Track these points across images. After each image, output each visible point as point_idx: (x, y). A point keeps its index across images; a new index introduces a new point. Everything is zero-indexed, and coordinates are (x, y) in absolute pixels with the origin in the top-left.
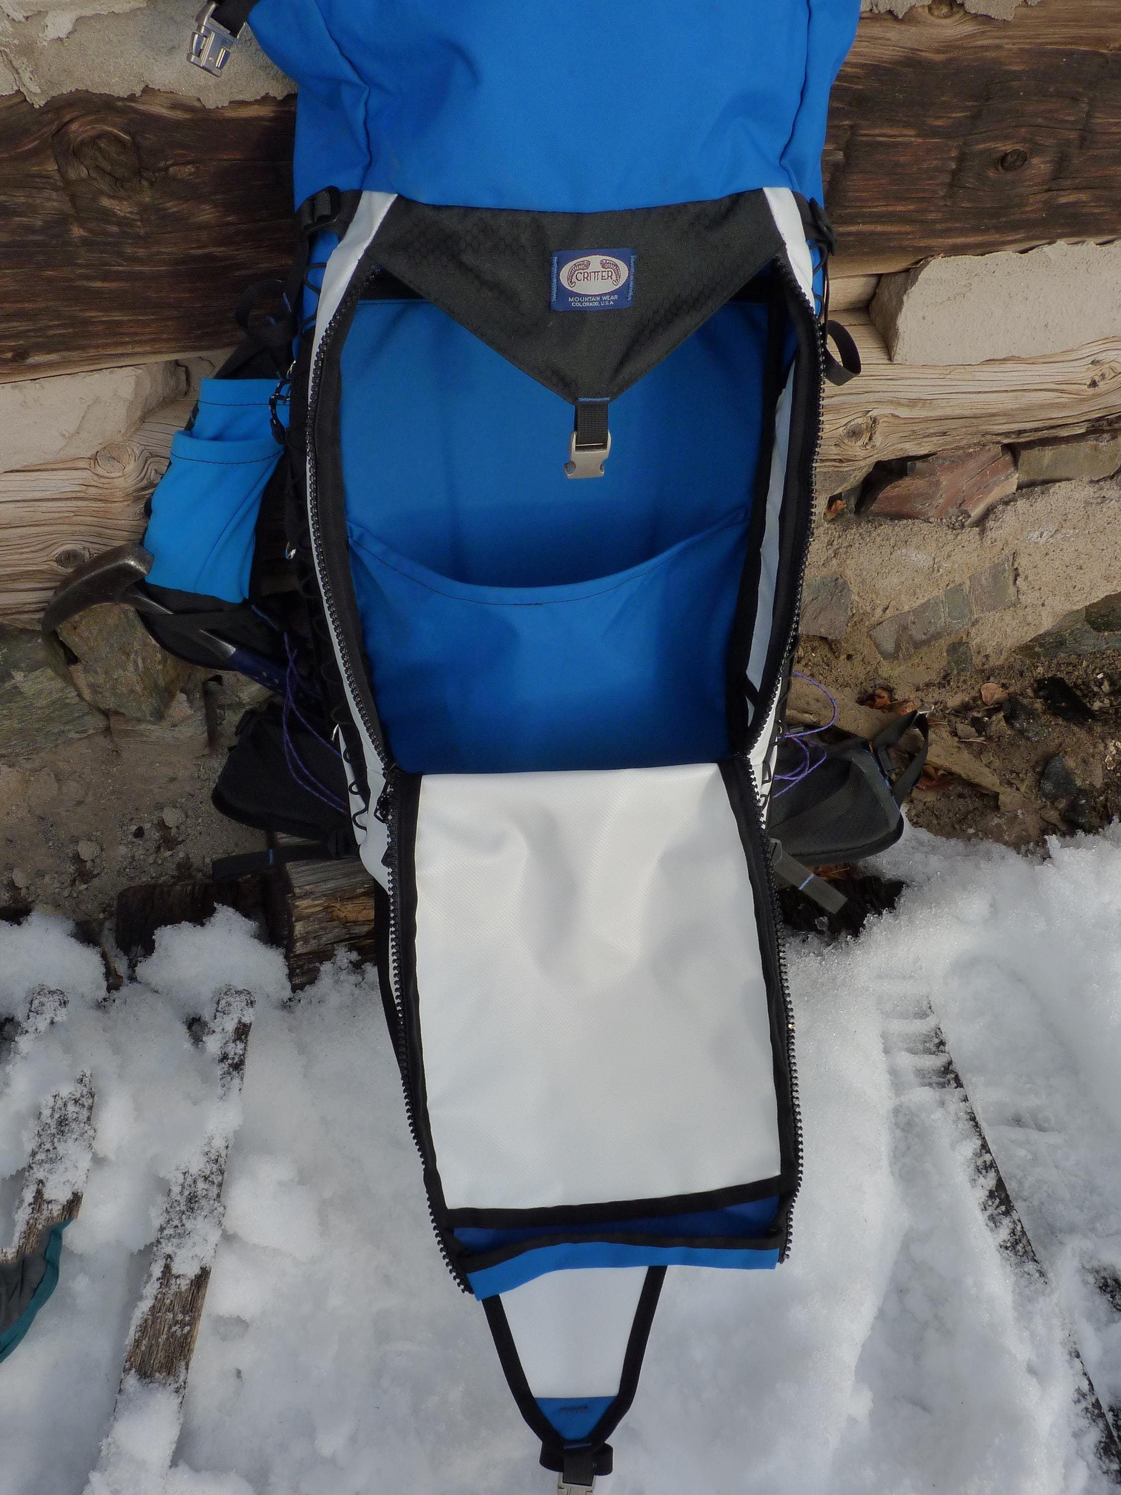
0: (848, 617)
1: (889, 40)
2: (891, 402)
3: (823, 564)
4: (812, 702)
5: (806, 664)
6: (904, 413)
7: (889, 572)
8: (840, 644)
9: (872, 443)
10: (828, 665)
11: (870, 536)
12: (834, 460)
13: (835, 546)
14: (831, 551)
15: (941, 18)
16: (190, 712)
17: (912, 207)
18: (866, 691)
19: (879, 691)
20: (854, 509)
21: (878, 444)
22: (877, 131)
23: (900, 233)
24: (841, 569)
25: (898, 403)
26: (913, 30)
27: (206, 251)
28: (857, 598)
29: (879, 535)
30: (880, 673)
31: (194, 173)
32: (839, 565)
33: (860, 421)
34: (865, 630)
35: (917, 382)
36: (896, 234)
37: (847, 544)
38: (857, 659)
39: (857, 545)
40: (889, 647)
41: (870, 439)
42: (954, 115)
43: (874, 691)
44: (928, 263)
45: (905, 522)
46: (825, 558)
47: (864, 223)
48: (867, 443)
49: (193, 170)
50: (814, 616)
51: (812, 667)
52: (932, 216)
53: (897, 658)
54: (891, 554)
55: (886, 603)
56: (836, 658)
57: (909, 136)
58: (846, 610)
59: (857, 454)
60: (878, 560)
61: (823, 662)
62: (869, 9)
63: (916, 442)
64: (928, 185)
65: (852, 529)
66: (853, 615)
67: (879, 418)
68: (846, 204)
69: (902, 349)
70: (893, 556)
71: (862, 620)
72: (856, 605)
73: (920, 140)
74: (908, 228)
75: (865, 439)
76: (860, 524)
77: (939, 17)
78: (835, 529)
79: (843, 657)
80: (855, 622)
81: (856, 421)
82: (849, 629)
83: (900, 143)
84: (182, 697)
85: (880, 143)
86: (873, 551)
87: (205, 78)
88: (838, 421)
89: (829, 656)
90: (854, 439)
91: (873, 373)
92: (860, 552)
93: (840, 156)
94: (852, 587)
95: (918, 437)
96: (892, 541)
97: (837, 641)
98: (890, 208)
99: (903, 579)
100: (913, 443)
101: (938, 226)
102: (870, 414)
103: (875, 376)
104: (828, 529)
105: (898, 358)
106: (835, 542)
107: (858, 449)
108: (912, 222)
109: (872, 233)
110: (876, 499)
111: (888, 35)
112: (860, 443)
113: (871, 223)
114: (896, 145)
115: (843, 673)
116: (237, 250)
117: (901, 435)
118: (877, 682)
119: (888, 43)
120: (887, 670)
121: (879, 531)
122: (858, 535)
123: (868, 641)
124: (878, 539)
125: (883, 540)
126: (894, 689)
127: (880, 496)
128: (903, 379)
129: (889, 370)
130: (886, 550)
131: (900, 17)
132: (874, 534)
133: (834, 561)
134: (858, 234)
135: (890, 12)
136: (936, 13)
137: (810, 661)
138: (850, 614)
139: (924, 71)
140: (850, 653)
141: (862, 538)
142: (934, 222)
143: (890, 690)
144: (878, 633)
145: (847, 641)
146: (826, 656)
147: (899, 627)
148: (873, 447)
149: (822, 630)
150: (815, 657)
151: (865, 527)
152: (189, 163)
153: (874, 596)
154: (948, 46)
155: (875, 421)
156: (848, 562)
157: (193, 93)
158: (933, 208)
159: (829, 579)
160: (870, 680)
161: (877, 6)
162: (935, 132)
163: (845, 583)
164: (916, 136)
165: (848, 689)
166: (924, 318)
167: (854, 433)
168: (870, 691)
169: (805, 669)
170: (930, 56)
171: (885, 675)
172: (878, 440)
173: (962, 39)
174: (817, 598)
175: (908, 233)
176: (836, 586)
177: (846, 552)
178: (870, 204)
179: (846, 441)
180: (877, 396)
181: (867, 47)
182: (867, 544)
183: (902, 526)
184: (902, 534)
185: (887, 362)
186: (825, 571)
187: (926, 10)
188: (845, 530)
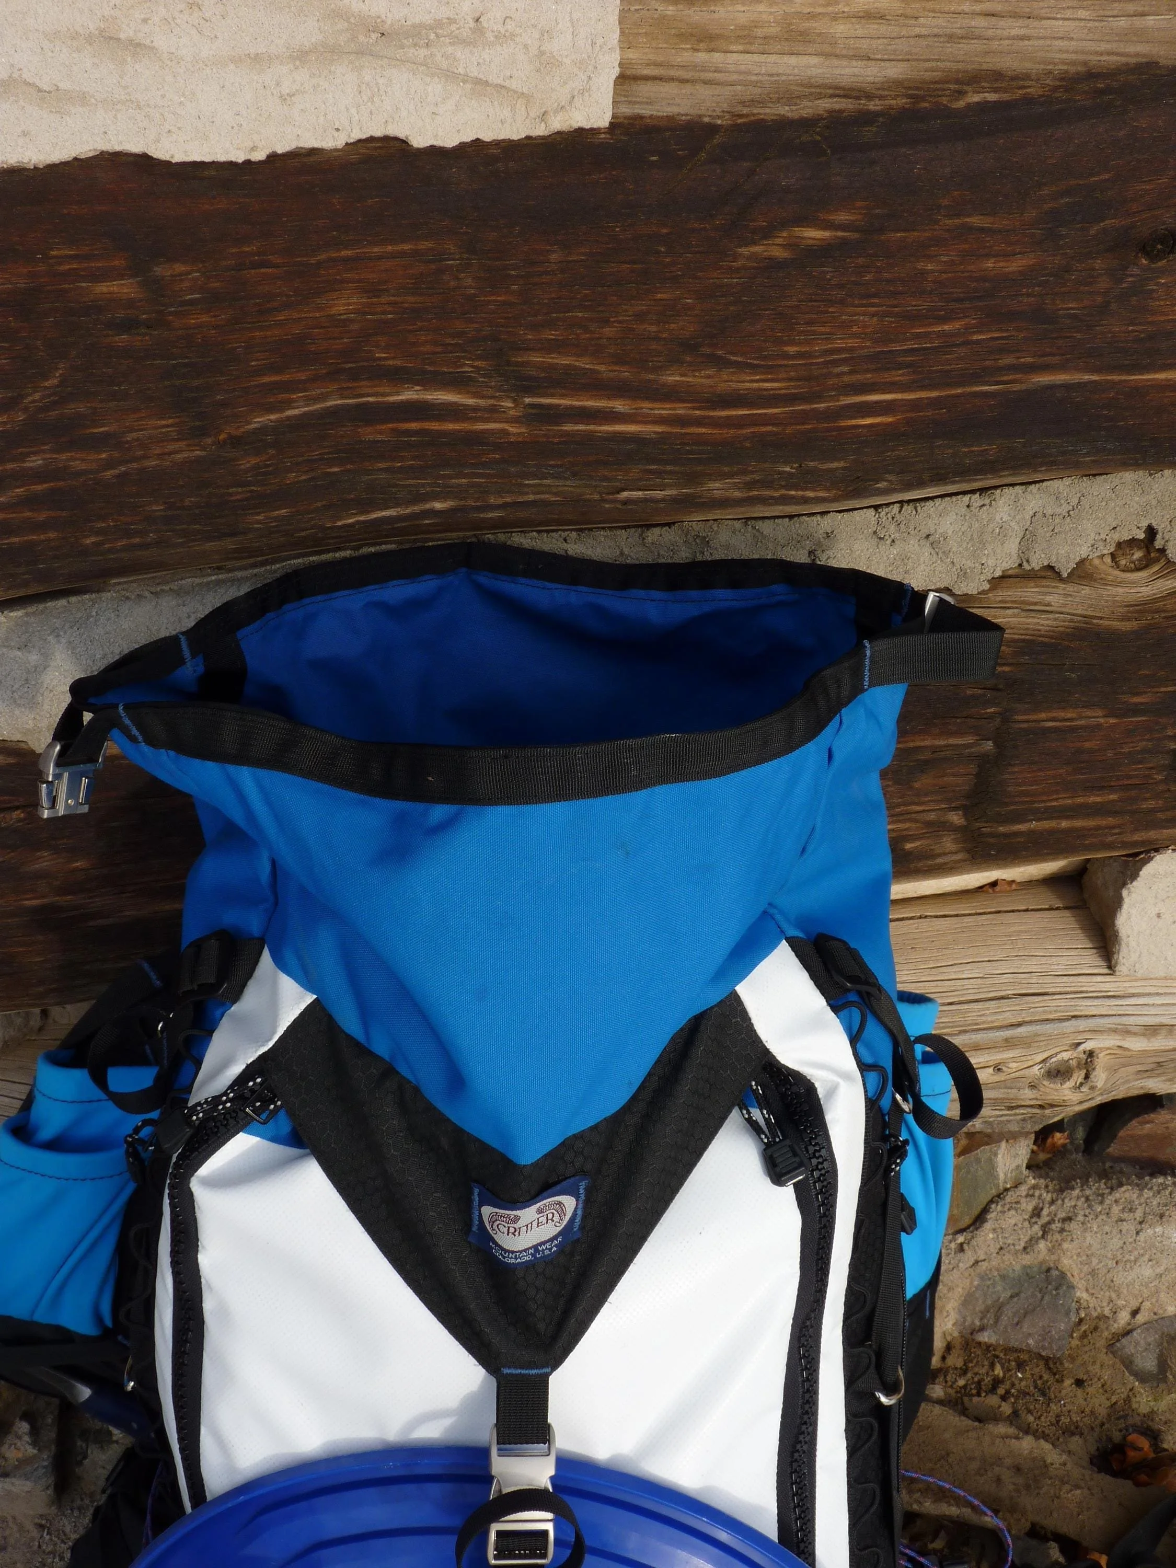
0: (1072, 1324)
1: (1049, 605)
2: (1115, 1031)
3: (1025, 1248)
4: (1007, 1476)
5: (1008, 1392)
6: (1136, 1044)
7: (1135, 1261)
8: (1062, 1364)
9: (1090, 1084)
10: (1044, 1394)
11: (1101, 1203)
12: (1031, 1106)
13: (1045, 1219)
14: (1036, 1228)
15: (1132, 571)
16: (31, 1451)
17: (1113, 797)
18: (1110, 1439)
19: (1133, 1437)
20: (1082, 1147)
21: (1100, 1084)
22: (1043, 715)
23: (1098, 828)
24: (1053, 1257)
25: (1126, 1032)
26: (1086, 591)
27: (45, 901)
28: (1085, 1296)
29: (1116, 1201)
30: (1134, 1406)
31: (25, 819)
32: (1051, 1251)
33: (1066, 1056)
34: (1101, 1343)
35: (1158, 1000)
36: (1091, 829)
37: (1063, 1215)
38: (1093, 1389)
39: (1080, 1218)
40: (1148, 1363)
41: (1087, 1077)
42: (1163, 689)
43: (1125, 1438)
44: (1151, 859)
45: (1161, 1180)
46: (1027, 1238)
47: (1038, 820)
48: (1081, 1084)
49: (22, 815)
50: (1016, 1320)
51: (1017, 1398)
52: (1151, 804)
53: (1165, 1380)
54: (1138, 1233)
55: (1134, 1304)
56: (1058, 1381)
57: (1097, 716)
58: (1068, 1313)
59: (1065, 1098)
60: (1116, 1243)
61: (1036, 1387)
62: (1016, 565)
63: (1163, 1078)
64: (1135, 770)
65: (1073, 1188)
66: (1081, 1320)
67: (1097, 1051)
68: (1007, 800)
69: (1127, 956)
70: (1142, 1236)
71: (1096, 1328)
72: (1085, 1304)
73: (1112, 721)
74: (1111, 821)
75: (1078, 1076)
76: (1087, 1181)
77: (1126, 570)
78: (1047, 1186)
79: (1068, 1382)
80: (1085, 1332)
81: (1059, 1057)
82: (1075, 1342)
83: (1082, 727)
84: (23, 1427)
85: (1049, 729)
86: (1107, 1228)
87: (34, 718)
88: (1029, 1058)
89: (1046, 1377)
90: (1058, 1080)
91: (1084, 989)
92: (1085, 1230)
93: (989, 745)
94: (1075, 1281)
95: (1167, 1071)
96: (1139, 1214)
97: (1058, 1361)
98: (1080, 800)
99: (1160, 1270)
100: (1159, 1079)
101: (1160, 815)
102: (1081, 1048)
103: (1087, 992)
104: (1034, 1187)
105: (1123, 968)
106: (1045, 1212)
107: (1067, 1092)
108: (1114, 813)
109: (1052, 832)
110: (1115, 1136)
111: (1048, 598)
112: (1070, 1084)
113: (1050, 818)
114: (1073, 729)
115: (1069, 1407)
116: (90, 898)
117: (1139, 1068)
118: (1130, 1421)
119: (1047, 608)
120: (1144, 1401)
121: (1118, 1195)
122: (1083, 1199)
123: (1108, 1360)
124: (1116, 1209)
125: (1123, 1210)
126: (1159, 1431)
127: (1122, 1133)
128: (1133, 995)
129: (1108, 984)
130: (1129, 1227)
131: (1065, 575)
132: (1109, 1200)
133: (1042, 1245)
134: (1031, 832)
135: (1050, 568)
136: (1123, 562)
137: (1013, 1385)
138: (1074, 1318)
139: (1105, 644)
140: (1081, 1376)
141: (1090, 1206)
142: (1152, 811)
143: (1154, 1436)
144: (1128, 1346)
145: (1072, 1359)
146: (1041, 1377)
147: (1162, 1337)
148: (1092, 1088)
149: (1031, 1341)
150: (1021, 1380)
151: (1096, 1186)
152: (17, 808)
153: (1114, 1296)
154: (1141, 608)
155: (1091, 1054)
156: (1066, 1245)
157: (18, 737)
158: (1148, 795)
159: (1035, 1269)
160: (1118, 1419)
161: (1028, 561)
162: (1136, 710)
163: (1063, 1275)
164: (1105, 716)
165: (1076, 1438)
166: (1159, 916)
167: (1059, 1071)
168: (1117, 1436)
169: (1003, 1404)
170: (1116, 624)
171: (1144, 1409)
172: (1100, 1077)
173: (1163, 598)
174: (1017, 1295)
175: (1114, 827)
176: (1048, 1281)
177: (1062, 1230)
178: (1045, 798)
179: (1045, 1083)
180: (1091, 1023)
181: (1015, 616)
182: (1097, 1217)
183: (1155, 1188)
184: (1155, 1203)
185: (1106, 971)
186: (1027, 1259)
187: (1108, 560)
188: (1062, 1191)
